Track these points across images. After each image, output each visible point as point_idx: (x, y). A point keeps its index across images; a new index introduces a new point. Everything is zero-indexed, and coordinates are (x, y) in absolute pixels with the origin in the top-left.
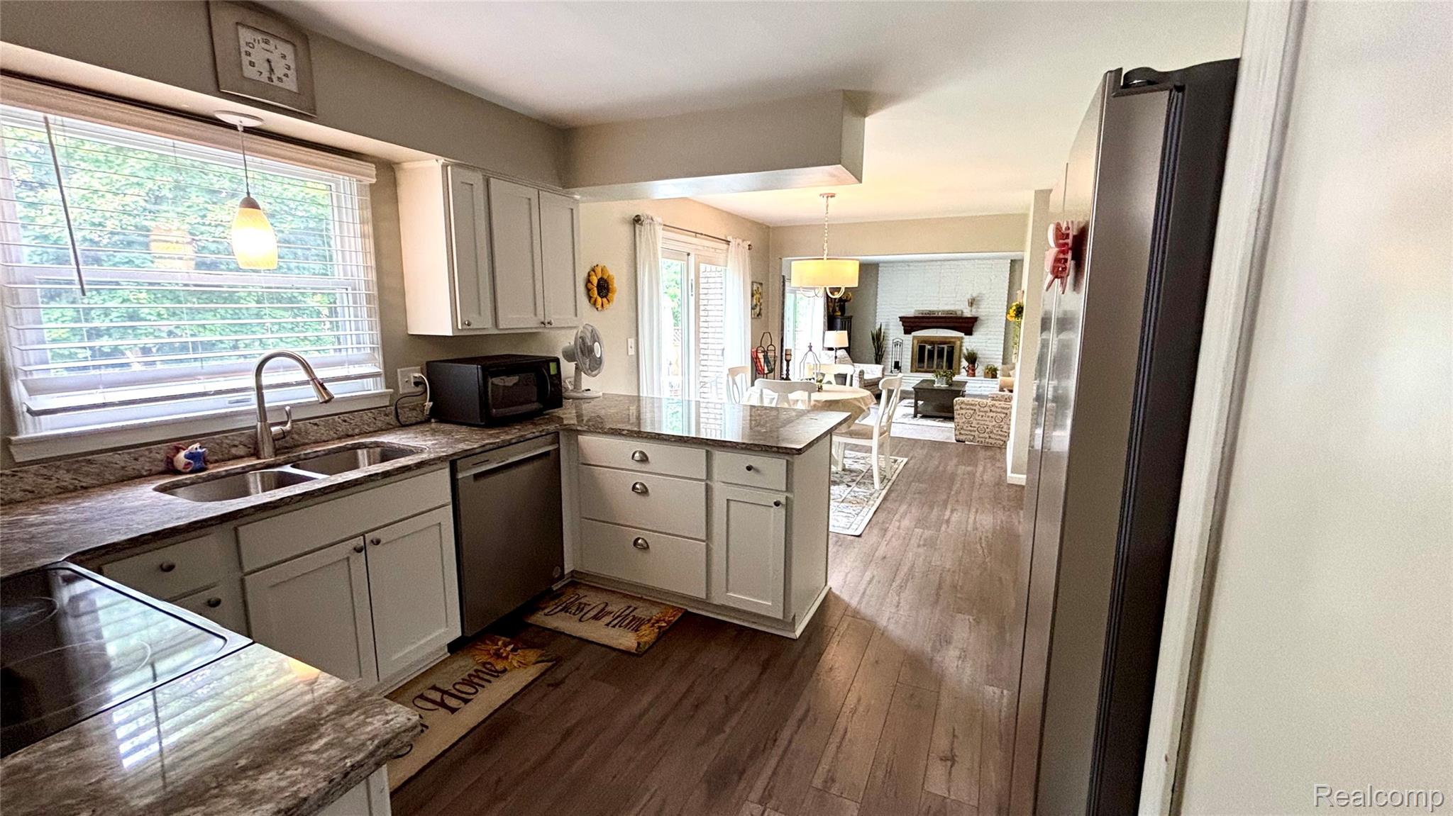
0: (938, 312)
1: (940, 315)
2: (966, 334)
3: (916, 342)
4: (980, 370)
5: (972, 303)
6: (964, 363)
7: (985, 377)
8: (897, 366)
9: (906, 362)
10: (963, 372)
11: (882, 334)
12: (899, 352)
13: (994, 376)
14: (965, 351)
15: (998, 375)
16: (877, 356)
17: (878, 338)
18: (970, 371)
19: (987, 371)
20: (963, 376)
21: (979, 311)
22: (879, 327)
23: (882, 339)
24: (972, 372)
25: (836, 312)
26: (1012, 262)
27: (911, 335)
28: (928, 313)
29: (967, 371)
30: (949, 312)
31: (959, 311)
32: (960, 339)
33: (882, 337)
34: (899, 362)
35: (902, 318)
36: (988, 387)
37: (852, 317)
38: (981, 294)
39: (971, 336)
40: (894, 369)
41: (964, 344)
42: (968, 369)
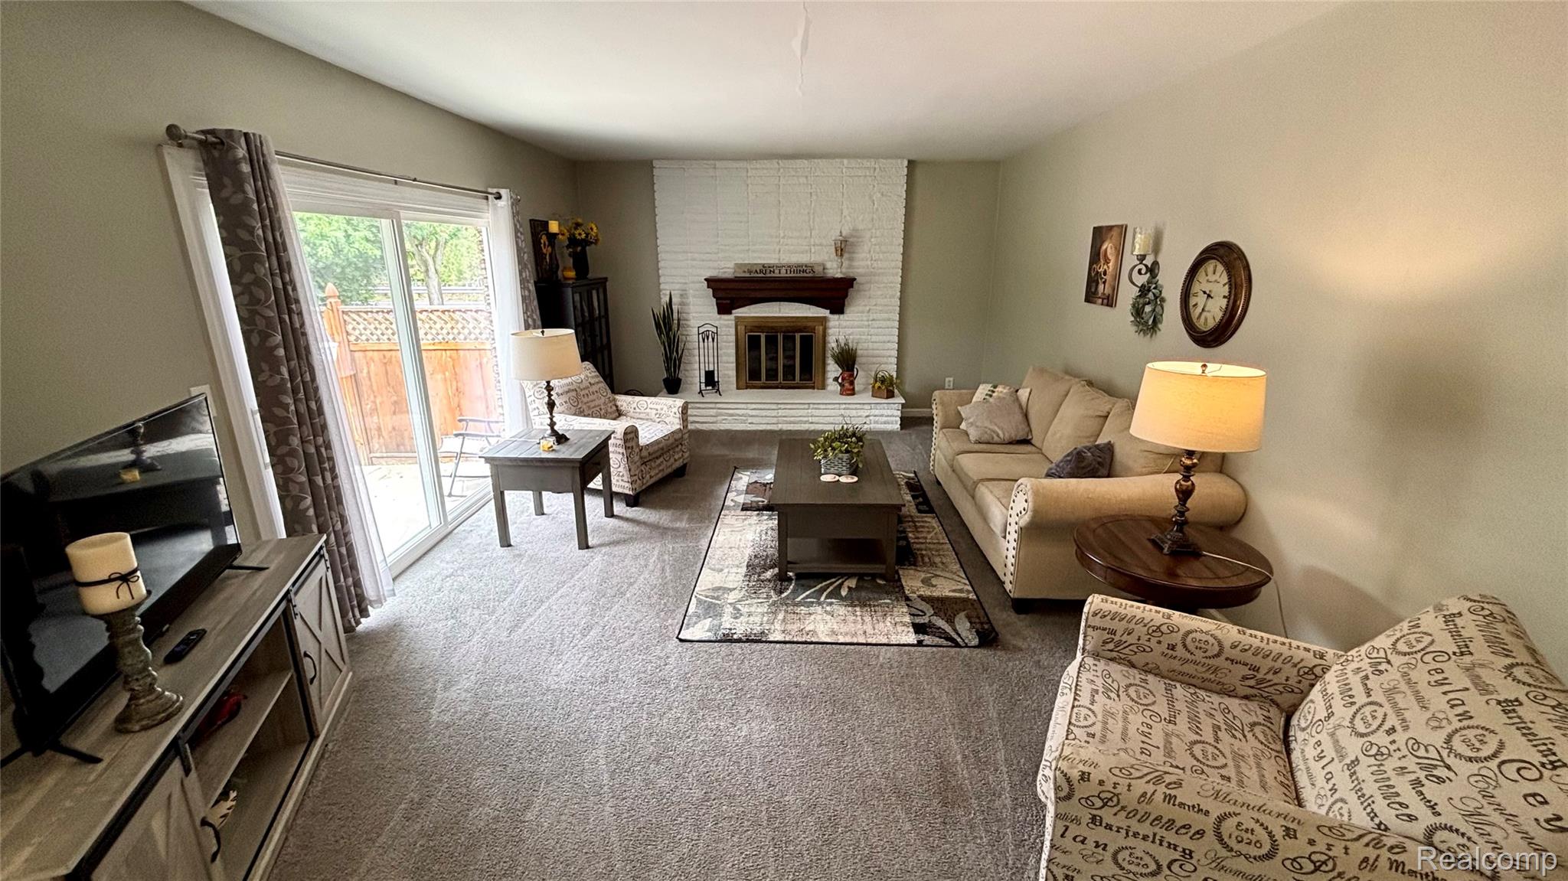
0: (780, 267)
1: (783, 274)
2: (832, 312)
3: (741, 328)
4: (863, 380)
5: (843, 248)
6: (833, 370)
7: (874, 395)
8: (710, 379)
9: (728, 372)
10: (833, 387)
11: (675, 316)
12: (711, 351)
13: (890, 395)
14: (832, 344)
15: (896, 391)
16: (668, 369)
17: (668, 325)
18: (847, 385)
19: (878, 384)
20: (833, 392)
21: (855, 264)
22: (667, 299)
23: (675, 327)
24: (848, 388)
25: (565, 269)
26: (912, 164)
27: (730, 313)
28: (761, 271)
29: (840, 384)
30: (800, 268)
31: (819, 264)
32: (823, 321)
33: (676, 322)
34: (713, 372)
35: (711, 282)
36: (882, 416)
37: (606, 279)
38: (855, 230)
39: (842, 316)
40: (706, 386)
41: (830, 331)
42: (840, 380)
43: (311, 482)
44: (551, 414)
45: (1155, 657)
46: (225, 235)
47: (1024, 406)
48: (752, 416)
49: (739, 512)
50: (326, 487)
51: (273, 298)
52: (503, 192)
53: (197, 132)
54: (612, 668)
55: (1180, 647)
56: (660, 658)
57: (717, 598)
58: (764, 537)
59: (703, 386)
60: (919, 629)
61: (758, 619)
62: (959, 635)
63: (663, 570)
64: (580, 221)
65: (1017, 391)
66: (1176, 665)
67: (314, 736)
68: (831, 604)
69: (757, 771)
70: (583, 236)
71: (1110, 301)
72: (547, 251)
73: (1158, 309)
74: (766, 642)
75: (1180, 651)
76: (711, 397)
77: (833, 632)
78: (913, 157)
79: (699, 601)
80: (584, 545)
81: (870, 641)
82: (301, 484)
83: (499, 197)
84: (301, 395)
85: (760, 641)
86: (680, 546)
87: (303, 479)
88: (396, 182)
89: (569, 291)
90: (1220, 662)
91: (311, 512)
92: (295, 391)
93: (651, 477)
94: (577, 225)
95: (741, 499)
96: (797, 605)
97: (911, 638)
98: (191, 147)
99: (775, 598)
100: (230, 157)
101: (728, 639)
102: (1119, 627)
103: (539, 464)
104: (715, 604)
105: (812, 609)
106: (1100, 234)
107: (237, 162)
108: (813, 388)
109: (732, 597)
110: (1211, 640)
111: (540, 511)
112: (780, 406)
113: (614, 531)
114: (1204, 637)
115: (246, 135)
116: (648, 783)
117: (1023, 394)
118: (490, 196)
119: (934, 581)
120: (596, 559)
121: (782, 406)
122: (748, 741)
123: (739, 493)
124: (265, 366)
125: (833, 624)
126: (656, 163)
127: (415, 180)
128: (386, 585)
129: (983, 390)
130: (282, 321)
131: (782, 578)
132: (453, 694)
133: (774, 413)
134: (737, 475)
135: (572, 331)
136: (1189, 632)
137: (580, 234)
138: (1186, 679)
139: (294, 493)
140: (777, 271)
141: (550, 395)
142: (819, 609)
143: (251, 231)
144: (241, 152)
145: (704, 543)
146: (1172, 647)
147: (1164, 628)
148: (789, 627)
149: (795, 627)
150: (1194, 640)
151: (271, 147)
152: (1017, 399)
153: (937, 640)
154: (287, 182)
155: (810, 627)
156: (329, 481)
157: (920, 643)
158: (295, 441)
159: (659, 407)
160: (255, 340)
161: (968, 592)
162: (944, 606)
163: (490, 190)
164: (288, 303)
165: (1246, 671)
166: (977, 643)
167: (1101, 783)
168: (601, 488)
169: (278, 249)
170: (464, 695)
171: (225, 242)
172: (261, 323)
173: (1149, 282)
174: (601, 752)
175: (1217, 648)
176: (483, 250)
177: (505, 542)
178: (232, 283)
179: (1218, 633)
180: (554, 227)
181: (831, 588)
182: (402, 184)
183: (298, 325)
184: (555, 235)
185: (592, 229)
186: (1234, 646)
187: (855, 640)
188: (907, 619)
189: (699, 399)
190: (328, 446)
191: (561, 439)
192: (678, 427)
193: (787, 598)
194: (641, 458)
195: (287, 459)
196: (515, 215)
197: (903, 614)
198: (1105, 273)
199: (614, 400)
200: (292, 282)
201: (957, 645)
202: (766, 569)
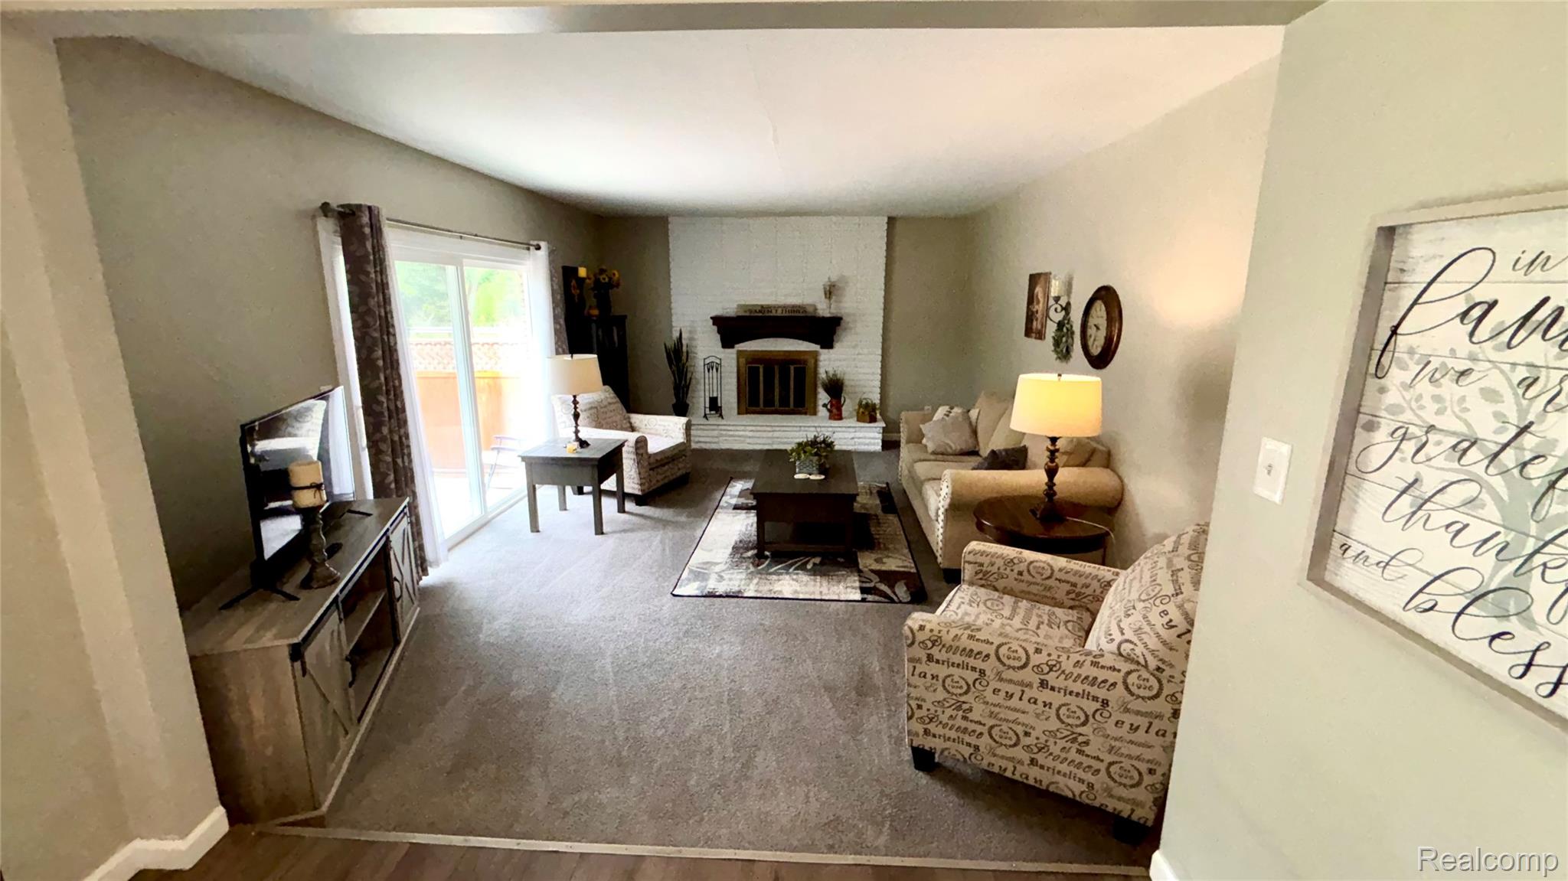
0: (776, 307)
1: (779, 313)
2: (822, 347)
3: (743, 360)
4: (849, 406)
5: (830, 291)
6: (823, 397)
7: (859, 420)
8: (714, 405)
9: (729, 398)
10: (823, 412)
11: (684, 349)
12: (715, 381)
13: (873, 420)
14: (822, 375)
15: (878, 416)
16: (677, 395)
17: (678, 356)
18: (835, 411)
19: (861, 410)
20: (823, 418)
21: (842, 305)
22: (678, 335)
23: (684, 358)
24: (836, 413)
25: (590, 307)
26: (891, 221)
27: (733, 347)
28: (760, 311)
29: (829, 410)
30: (795, 308)
31: (811, 305)
32: (815, 355)
33: (685, 354)
34: (716, 398)
35: (717, 321)
36: (865, 438)
37: (625, 317)
38: (843, 276)
39: (831, 351)
40: (710, 410)
41: (821, 364)
42: (829, 407)
43: (395, 463)
44: (576, 423)
45: (1010, 582)
46: (349, 276)
47: (974, 424)
48: (750, 437)
49: (731, 511)
50: (404, 467)
51: (378, 323)
52: (543, 244)
53: (338, 206)
54: (619, 611)
55: (1025, 573)
56: (656, 606)
57: (706, 569)
58: (749, 528)
59: (708, 411)
60: (863, 590)
61: (737, 583)
62: (896, 596)
63: (664, 550)
64: (604, 267)
65: (969, 411)
66: (1024, 586)
67: (397, 643)
68: (797, 574)
69: (724, 673)
70: (607, 280)
71: (1040, 336)
72: (576, 292)
73: (1070, 340)
74: (742, 597)
75: (1026, 577)
76: (714, 420)
77: (796, 592)
78: (894, 214)
79: (691, 571)
80: (599, 530)
81: (824, 597)
82: (388, 463)
83: (538, 248)
84: (392, 396)
85: (737, 597)
86: (678, 534)
87: (389, 459)
88: (461, 237)
89: (594, 326)
90: (1051, 582)
91: (393, 486)
92: (388, 392)
93: (658, 481)
94: (602, 271)
95: (734, 501)
96: (771, 574)
97: (858, 596)
98: (332, 216)
99: (752, 569)
100: (358, 223)
101: (712, 595)
102: (986, 560)
103: (564, 462)
104: (704, 573)
105: (781, 577)
106: (1034, 279)
107: (362, 226)
108: (806, 414)
109: (717, 569)
110: (1046, 567)
111: (563, 507)
112: (774, 429)
113: (625, 522)
114: (1042, 565)
115: (370, 208)
116: (641, 678)
117: (974, 414)
118: (531, 248)
119: (885, 560)
120: (608, 542)
121: (778, 429)
122: (719, 656)
123: (732, 497)
124: (369, 373)
125: (796, 586)
126: (670, 219)
127: (476, 235)
128: (442, 552)
129: (942, 411)
130: (383, 339)
131: (760, 557)
132: (496, 625)
133: (770, 434)
134: (733, 483)
135: (596, 356)
136: (1032, 562)
137: (604, 279)
138: (1032, 597)
139: (382, 470)
140: (774, 311)
141: (576, 408)
142: (787, 577)
143: (368, 274)
144: (365, 219)
145: (699, 533)
146: (1020, 573)
147: (1016, 561)
148: (761, 588)
149: (766, 588)
150: (1035, 567)
151: (384, 213)
152: (969, 418)
153: (877, 598)
154: (394, 241)
155: (779, 589)
156: (406, 464)
157: (863, 600)
158: (385, 430)
159: (666, 424)
160: (364, 352)
161: (911, 568)
162: (889, 577)
163: (532, 242)
164: (388, 327)
165: (1067, 587)
166: (909, 599)
167: (932, 631)
168: (615, 489)
169: (383, 287)
170: (504, 627)
171: (350, 282)
172: (368, 341)
173: (1064, 318)
174: (609, 660)
175: (1049, 572)
176: (523, 291)
177: (535, 527)
178: (352, 312)
179: (1051, 562)
180: (582, 272)
181: (799, 563)
182: (465, 238)
183: (392, 344)
184: (583, 279)
185: (614, 274)
186: (1060, 570)
187: (812, 597)
188: (857, 584)
189: (704, 421)
190: (407, 437)
191: (583, 444)
192: (682, 441)
193: (763, 569)
194: (649, 464)
195: (379, 444)
196: (552, 262)
197: (855, 581)
198: (1037, 312)
199: (629, 418)
200: (391, 312)
201: (892, 601)
202: (747, 549)
